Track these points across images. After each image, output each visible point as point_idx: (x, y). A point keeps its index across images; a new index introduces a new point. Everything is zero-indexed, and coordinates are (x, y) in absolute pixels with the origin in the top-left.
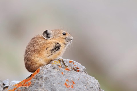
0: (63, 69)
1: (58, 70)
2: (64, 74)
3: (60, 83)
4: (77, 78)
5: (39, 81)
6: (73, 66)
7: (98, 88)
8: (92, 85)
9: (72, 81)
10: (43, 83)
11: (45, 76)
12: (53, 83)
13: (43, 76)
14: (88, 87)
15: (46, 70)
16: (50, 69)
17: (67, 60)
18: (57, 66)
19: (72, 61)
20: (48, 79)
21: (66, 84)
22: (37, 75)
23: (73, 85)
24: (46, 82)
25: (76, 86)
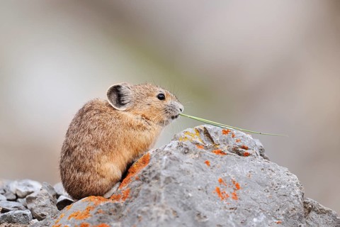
0: (208, 153)
1: (197, 156)
2: (212, 165)
3: (205, 189)
4: (246, 172)
5: (150, 186)
6: (232, 143)
7: (300, 196)
8: (285, 189)
9: (234, 182)
10: (162, 191)
11: (165, 173)
12: (187, 191)
13: (159, 174)
14: (275, 195)
15: (165, 157)
16: (176, 154)
17: (215, 129)
18: (193, 146)
19: (230, 129)
20: (173, 181)
21: (218, 191)
22: (144, 171)
23: (236, 192)
24: (168, 190)
25: (244, 194)
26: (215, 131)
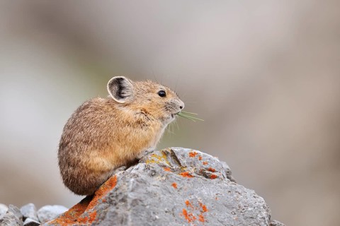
0: (175, 175)
1: (164, 178)
2: (178, 187)
3: (172, 212)
4: (213, 194)
5: (117, 208)
6: (199, 165)
7: (267, 219)
8: (252, 211)
9: (201, 204)
10: (129, 213)
11: (131, 196)
12: (154, 213)
13: (126, 196)
14: (241, 218)
15: (132, 180)
16: (143, 176)
17: (182, 151)
18: (160, 168)
19: (197, 152)
20: (140, 203)
21: (185, 213)
22: (111, 194)
23: (203, 214)
24: (135, 212)
25: (211, 216)
26: (182, 153)
